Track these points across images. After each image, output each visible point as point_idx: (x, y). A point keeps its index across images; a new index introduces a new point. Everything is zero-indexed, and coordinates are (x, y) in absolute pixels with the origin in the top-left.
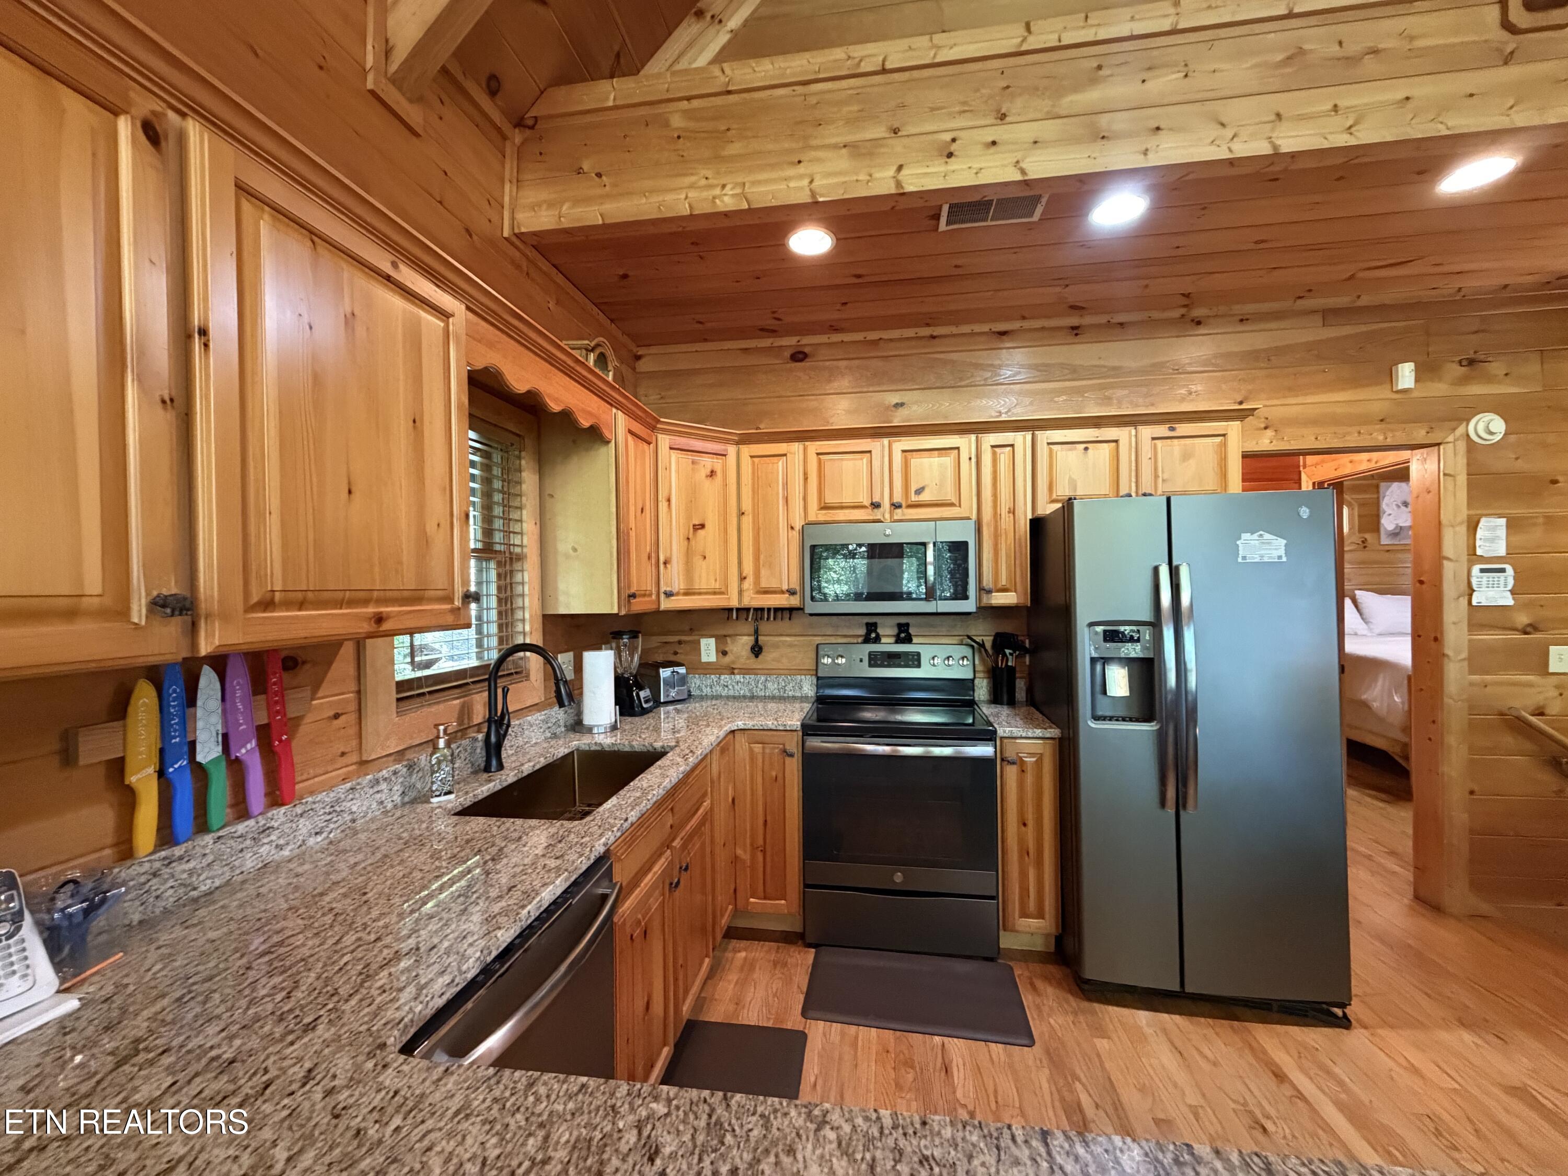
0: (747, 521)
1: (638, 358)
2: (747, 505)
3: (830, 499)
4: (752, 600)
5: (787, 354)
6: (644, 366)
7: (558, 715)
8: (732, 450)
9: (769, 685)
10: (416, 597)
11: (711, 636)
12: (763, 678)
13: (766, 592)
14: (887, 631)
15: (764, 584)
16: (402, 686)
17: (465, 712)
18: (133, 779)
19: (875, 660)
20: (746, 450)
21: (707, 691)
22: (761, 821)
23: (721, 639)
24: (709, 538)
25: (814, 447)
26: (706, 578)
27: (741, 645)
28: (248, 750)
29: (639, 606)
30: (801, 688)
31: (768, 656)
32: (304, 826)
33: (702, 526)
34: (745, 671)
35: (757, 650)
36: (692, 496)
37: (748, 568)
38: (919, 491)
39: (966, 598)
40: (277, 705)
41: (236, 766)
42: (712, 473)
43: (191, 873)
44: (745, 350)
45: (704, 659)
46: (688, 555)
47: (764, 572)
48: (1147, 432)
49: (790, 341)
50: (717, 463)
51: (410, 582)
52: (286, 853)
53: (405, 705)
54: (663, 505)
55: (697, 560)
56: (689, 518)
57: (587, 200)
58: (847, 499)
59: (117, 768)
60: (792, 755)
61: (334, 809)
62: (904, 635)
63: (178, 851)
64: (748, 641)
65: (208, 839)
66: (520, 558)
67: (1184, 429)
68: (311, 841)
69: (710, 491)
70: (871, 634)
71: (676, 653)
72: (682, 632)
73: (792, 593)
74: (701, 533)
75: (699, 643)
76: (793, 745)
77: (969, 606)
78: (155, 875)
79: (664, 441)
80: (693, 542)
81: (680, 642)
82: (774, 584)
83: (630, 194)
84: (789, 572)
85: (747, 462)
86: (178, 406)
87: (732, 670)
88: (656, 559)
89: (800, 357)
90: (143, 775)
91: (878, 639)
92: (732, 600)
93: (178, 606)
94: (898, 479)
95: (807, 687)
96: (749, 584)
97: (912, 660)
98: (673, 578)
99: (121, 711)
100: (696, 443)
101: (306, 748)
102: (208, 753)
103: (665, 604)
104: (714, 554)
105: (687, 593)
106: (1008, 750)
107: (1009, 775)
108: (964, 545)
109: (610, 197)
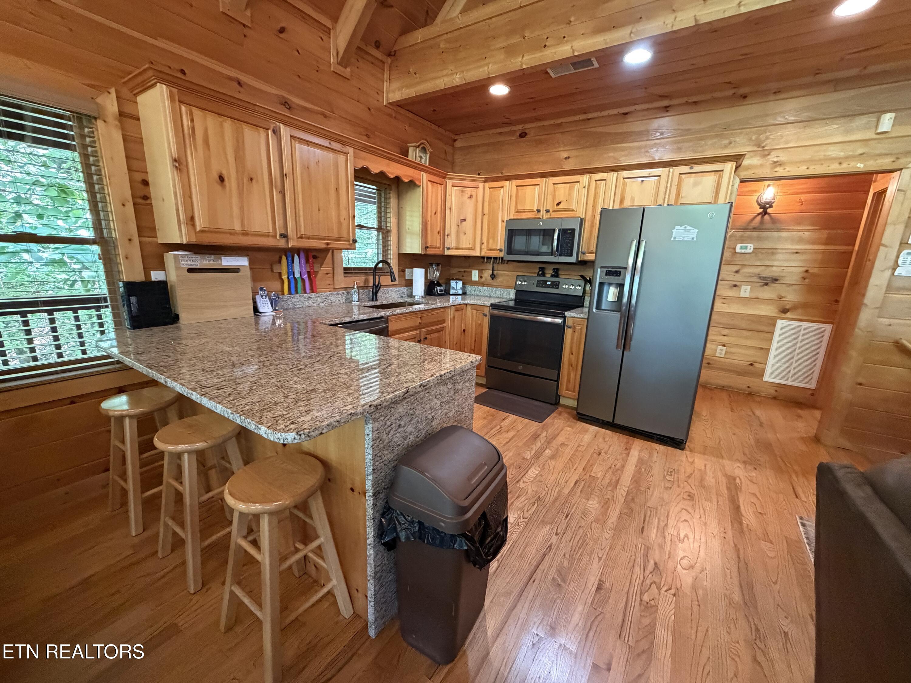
0: (486, 218)
1: (455, 140)
2: (486, 211)
3: (520, 208)
4: (485, 253)
5: (518, 134)
6: (458, 144)
7: (404, 290)
8: (481, 185)
9: (497, 292)
10: (339, 240)
11: (476, 270)
12: (495, 289)
13: (491, 250)
14: (549, 272)
15: (490, 246)
16: (345, 269)
17: (366, 281)
18: (283, 277)
19: (539, 284)
20: (487, 185)
21: (473, 293)
22: (474, 339)
23: (481, 271)
24: (468, 226)
25: (515, 183)
26: (466, 242)
27: (487, 274)
28: (305, 277)
29: (430, 252)
30: (509, 294)
31: (499, 280)
32: (319, 300)
33: (465, 220)
34: (490, 286)
35: (493, 277)
36: (461, 207)
37: (485, 240)
38: (558, 204)
39: (571, 255)
40: (312, 267)
41: (303, 280)
42: (471, 197)
43: (295, 302)
44: (500, 134)
45: (473, 279)
46: (458, 232)
47: (491, 241)
48: (678, 170)
49: (519, 127)
50: (473, 191)
51: (335, 234)
52: (315, 305)
53: (346, 275)
54: (448, 211)
55: (462, 235)
56: (459, 216)
57: (411, 85)
58: (528, 208)
59: (280, 274)
60: (485, 315)
61: (326, 298)
62: (556, 274)
63: (292, 296)
64: (490, 272)
65: (298, 295)
66: (388, 232)
67: (698, 168)
68: (321, 304)
69: (470, 205)
70: (542, 272)
71: (463, 276)
72: (465, 267)
73: (501, 250)
74: (464, 223)
75: (471, 272)
76: (487, 311)
77: (573, 259)
78: (288, 299)
79: (449, 183)
80: (460, 227)
81: (465, 272)
82: (494, 247)
83: (426, 81)
84: (500, 241)
85: (487, 190)
86: (282, 193)
87: (483, 285)
88: (443, 234)
89: (523, 135)
90: (285, 277)
91: (544, 275)
92: (477, 253)
93: (284, 236)
94: (550, 197)
95: (512, 294)
96: (484, 246)
97: (556, 285)
98: (451, 242)
99: (280, 262)
100: (464, 183)
101: (319, 281)
102: (297, 275)
103: (447, 253)
104: (470, 233)
105: (457, 248)
106: (569, 322)
107: (568, 333)
108: (573, 230)
109: (418, 83)
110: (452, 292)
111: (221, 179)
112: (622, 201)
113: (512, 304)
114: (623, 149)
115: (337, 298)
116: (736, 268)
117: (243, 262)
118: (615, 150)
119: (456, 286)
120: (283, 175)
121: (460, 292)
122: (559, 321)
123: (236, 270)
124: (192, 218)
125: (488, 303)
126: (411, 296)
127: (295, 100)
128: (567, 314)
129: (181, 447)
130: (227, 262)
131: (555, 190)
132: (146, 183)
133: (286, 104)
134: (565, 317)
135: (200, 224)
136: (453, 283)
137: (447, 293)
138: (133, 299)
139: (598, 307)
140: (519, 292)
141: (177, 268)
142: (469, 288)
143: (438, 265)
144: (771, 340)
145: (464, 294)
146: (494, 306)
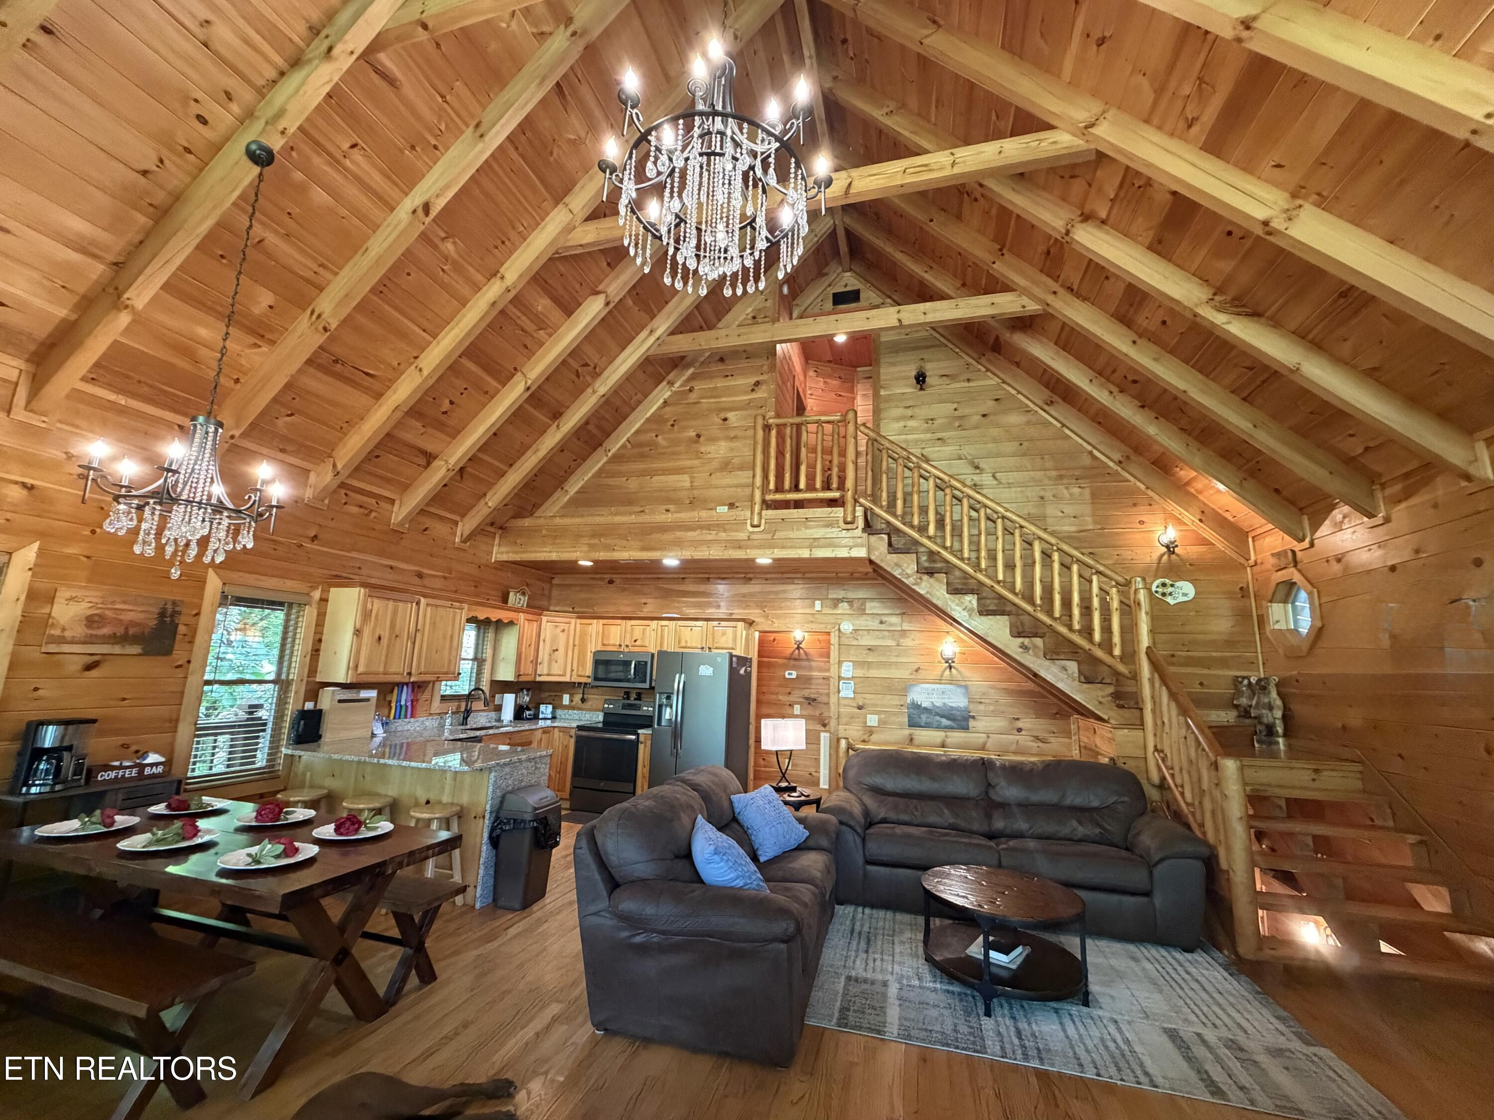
0: (576, 649)
1: (553, 578)
2: (577, 643)
3: (605, 642)
4: (575, 679)
5: (607, 581)
6: (555, 582)
7: (493, 715)
8: (573, 621)
9: (585, 715)
10: (446, 673)
11: (567, 695)
12: (583, 712)
13: (580, 676)
14: (633, 696)
15: (580, 673)
16: (442, 696)
17: (459, 707)
19: (625, 707)
20: (579, 621)
21: (562, 716)
22: (560, 761)
23: (572, 695)
24: (560, 655)
25: (601, 621)
26: (557, 669)
27: (578, 698)
28: (409, 704)
29: (522, 679)
30: (598, 717)
31: (589, 703)
32: (416, 724)
33: (557, 650)
34: (579, 709)
35: (583, 700)
36: (554, 639)
37: (575, 667)
38: (635, 641)
39: (645, 682)
40: (415, 695)
41: (407, 707)
42: (564, 630)
43: (397, 725)
44: (592, 578)
45: (564, 703)
46: (550, 661)
47: (580, 668)
48: (712, 623)
49: (608, 576)
50: (566, 626)
51: (445, 670)
52: (412, 728)
53: (441, 701)
54: (541, 643)
55: (553, 663)
56: (551, 647)
57: (517, 553)
58: (611, 642)
59: (390, 702)
60: (572, 737)
61: (423, 723)
62: (637, 698)
63: (396, 720)
64: (581, 697)
65: (400, 720)
66: (485, 660)
67: (723, 623)
68: (417, 728)
69: (562, 637)
70: (627, 695)
71: (554, 700)
72: (555, 692)
73: (589, 677)
74: (556, 652)
75: (562, 697)
76: (573, 732)
77: (647, 685)
78: (393, 723)
79: (544, 619)
80: (552, 656)
81: (556, 697)
82: (583, 673)
83: (529, 552)
84: (589, 670)
85: (578, 626)
86: (414, 643)
87: (573, 708)
88: (536, 662)
89: (611, 582)
90: (393, 705)
91: (628, 698)
92: (567, 679)
93: (410, 674)
94: (628, 636)
95: (601, 718)
96: (574, 673)
97: (638, 708)
98: (543, 669)
99: (392, 692)
100: (557, 619)
101: (420, 709)
102: (403, 703)
103: (538, 679)
104: (561, 661)
105: (548, 675)
106: (642, 739)
107: (641, 747)
108: (646, 663)
109: (524, 552)
110: (541, 716)
111: (380, 638)
112: (679, 642)
113: (600, 725)
114: (683, 602)
115: (431, 723)
116: (788, 690)
117: (373, 694)
118: (678, 602)
119: (546, 710)
120: (417, 630)
121: (550, 716)
122: (633, 737)
123: (367, 700)
124: (357, 667)
125: (574, 725)
126: (499, 720)
127: (426, 571)
128: (640, 731)
129: (361, 806)
130: (364, 694)
131: (632, 630)
132: (320, 641)
133: (420, 575)
134: (638, 735)
135: (361, 669)
136: (542, 708)
137: (536, 717)
138: (302, 722)
139: (659, 723)
140: (606, 715)
141: (332, 700)
142: (559, 712)
143: (528, 690)
144: (819, 750)
145: (554, 718)
146: (580, 728)
